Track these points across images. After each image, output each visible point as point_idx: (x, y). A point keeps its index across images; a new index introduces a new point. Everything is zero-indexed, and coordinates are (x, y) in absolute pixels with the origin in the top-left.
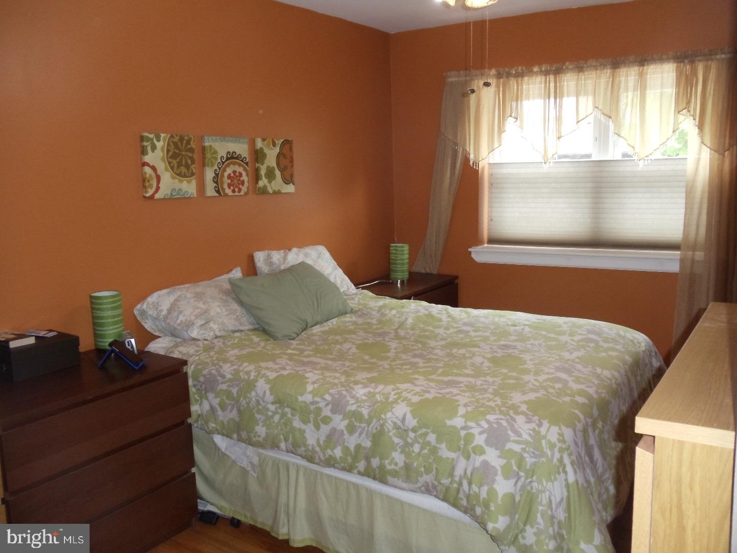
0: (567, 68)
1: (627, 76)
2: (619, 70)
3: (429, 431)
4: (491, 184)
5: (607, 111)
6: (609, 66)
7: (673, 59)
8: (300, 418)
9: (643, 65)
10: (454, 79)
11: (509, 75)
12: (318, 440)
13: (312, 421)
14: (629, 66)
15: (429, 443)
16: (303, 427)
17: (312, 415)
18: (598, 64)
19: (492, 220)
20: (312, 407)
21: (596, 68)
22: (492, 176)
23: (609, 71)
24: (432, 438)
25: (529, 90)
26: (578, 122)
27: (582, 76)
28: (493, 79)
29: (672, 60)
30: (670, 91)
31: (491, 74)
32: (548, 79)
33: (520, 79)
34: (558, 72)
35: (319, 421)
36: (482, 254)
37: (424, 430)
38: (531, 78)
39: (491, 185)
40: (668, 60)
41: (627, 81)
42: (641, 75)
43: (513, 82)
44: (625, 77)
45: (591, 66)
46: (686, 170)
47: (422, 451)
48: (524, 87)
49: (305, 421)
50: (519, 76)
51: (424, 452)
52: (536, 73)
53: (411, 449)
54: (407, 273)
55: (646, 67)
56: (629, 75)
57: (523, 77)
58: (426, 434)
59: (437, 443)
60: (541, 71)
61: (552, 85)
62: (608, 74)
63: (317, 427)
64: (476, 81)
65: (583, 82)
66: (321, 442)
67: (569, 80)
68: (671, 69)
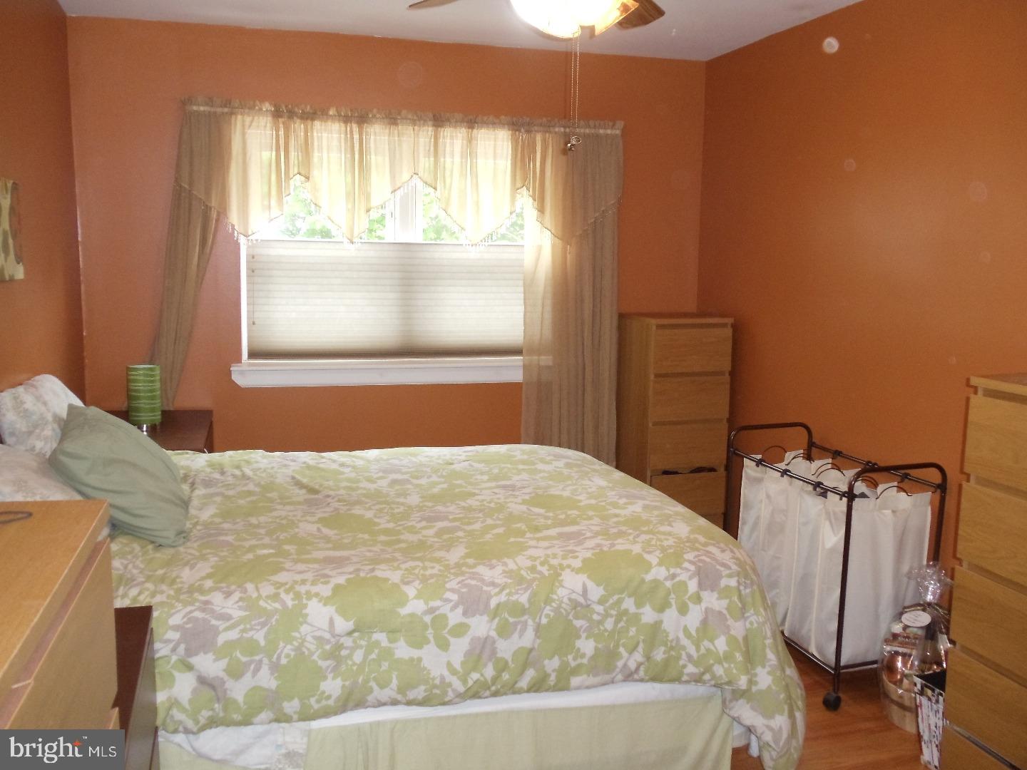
0: (374, 116)
1: (452, 138)
2: (442, 129)
3: (623, 596)
4: (251, 271)
5: (430, 179)
6: (430, 123)
7: (508, 124)
8: (407, 642)
9: (472, 128)
10: (202, 108)
11: (291, 115)
12: (449, 664)
13: (432, 639)
14: (455, 127)
15: (626, 612)
16: (415, 653)
17: (430, 631)
18: (415, 118)
19: (254, 323)
20: (428, 619)
21: (414, 123)
22: (253, 257)
23: (430, 129)
24: (629, 604)
25: (320, 139)
26: (394, 191)
27: (395, 130)
28: (267, 117)
29: (506, 126)
30: (505, 163)
31: (264, 109)
32: (348, 129)
33: (309, 122)
34: (362, 120)
35: (447, 635)
36: (248, 375)
37: (616, 597)
38: (323, 123)
39: (253, 271)
40: (502, 125)
41: (452, 144)
42: (470, 140)
43: (298, 127)
44: (450, 139)
45: (406, 119)
46: (524, 260)
47: (617, 626)
48: (315, 134)
49: (418, 643)
50: (307, 119)
51: (619, 625)
52: (333, 118)
53: (602, 628)
54: (160, 413)
55: (475, 131)
56: (454, 138)
57: (313, 119)
58: (619, 602)
59: (637, 608)
60: (340, 115)
61: (356, 136)
62: (430, 133)
63: (444, 645)
64: (239, 117)
65: (396, 138)
66: (458, 666)
67: (378, 135)
68: (505, 137)
